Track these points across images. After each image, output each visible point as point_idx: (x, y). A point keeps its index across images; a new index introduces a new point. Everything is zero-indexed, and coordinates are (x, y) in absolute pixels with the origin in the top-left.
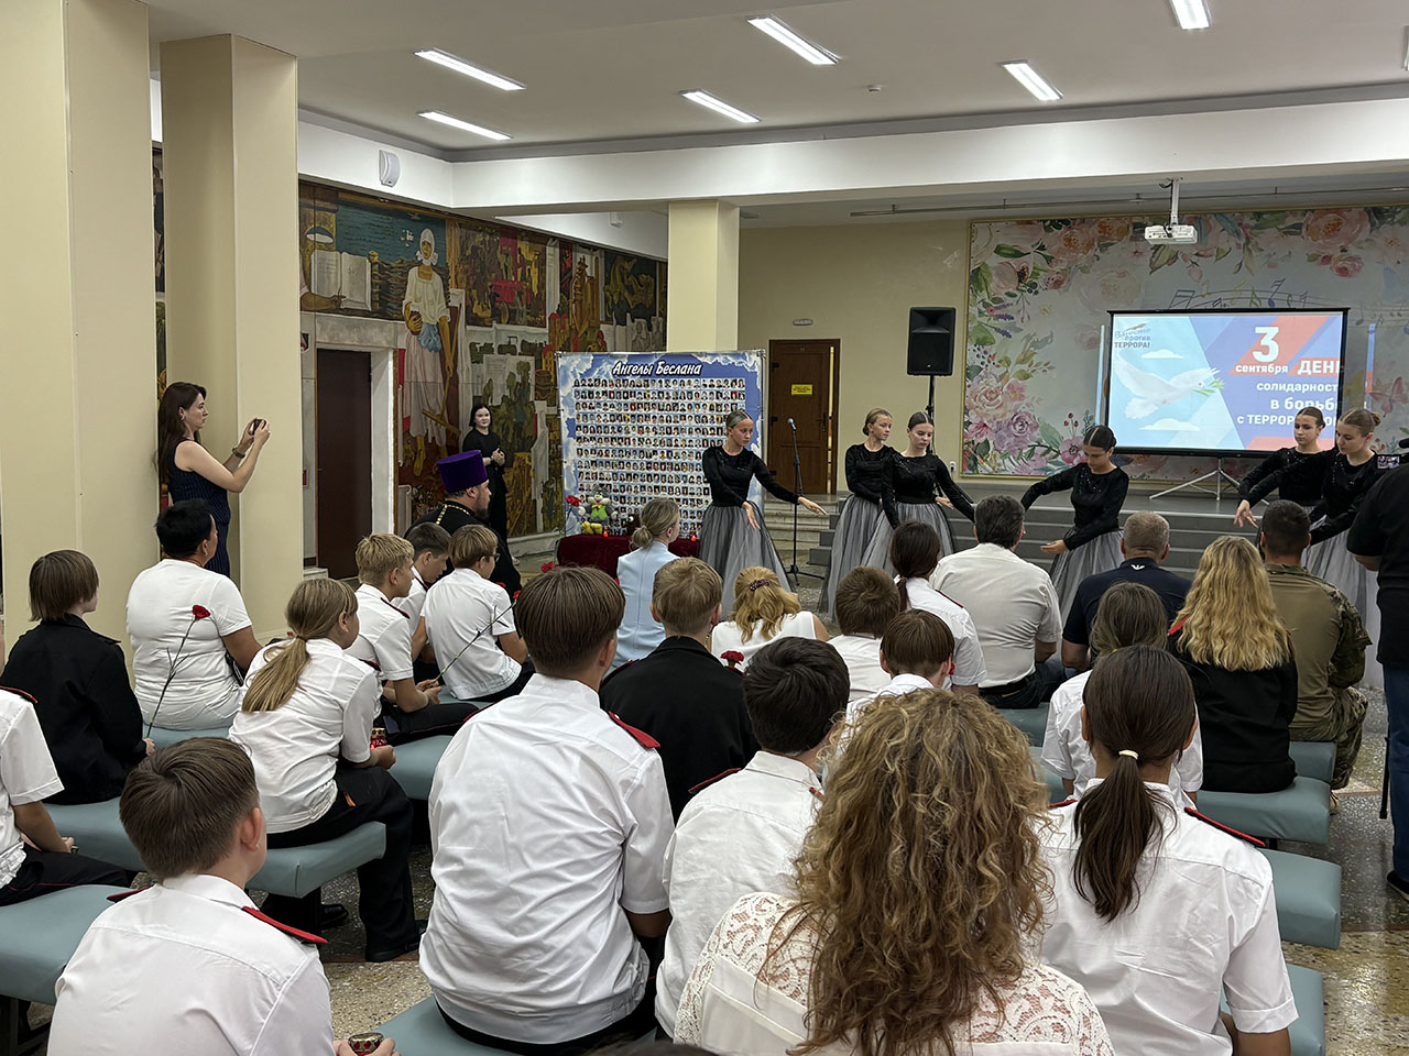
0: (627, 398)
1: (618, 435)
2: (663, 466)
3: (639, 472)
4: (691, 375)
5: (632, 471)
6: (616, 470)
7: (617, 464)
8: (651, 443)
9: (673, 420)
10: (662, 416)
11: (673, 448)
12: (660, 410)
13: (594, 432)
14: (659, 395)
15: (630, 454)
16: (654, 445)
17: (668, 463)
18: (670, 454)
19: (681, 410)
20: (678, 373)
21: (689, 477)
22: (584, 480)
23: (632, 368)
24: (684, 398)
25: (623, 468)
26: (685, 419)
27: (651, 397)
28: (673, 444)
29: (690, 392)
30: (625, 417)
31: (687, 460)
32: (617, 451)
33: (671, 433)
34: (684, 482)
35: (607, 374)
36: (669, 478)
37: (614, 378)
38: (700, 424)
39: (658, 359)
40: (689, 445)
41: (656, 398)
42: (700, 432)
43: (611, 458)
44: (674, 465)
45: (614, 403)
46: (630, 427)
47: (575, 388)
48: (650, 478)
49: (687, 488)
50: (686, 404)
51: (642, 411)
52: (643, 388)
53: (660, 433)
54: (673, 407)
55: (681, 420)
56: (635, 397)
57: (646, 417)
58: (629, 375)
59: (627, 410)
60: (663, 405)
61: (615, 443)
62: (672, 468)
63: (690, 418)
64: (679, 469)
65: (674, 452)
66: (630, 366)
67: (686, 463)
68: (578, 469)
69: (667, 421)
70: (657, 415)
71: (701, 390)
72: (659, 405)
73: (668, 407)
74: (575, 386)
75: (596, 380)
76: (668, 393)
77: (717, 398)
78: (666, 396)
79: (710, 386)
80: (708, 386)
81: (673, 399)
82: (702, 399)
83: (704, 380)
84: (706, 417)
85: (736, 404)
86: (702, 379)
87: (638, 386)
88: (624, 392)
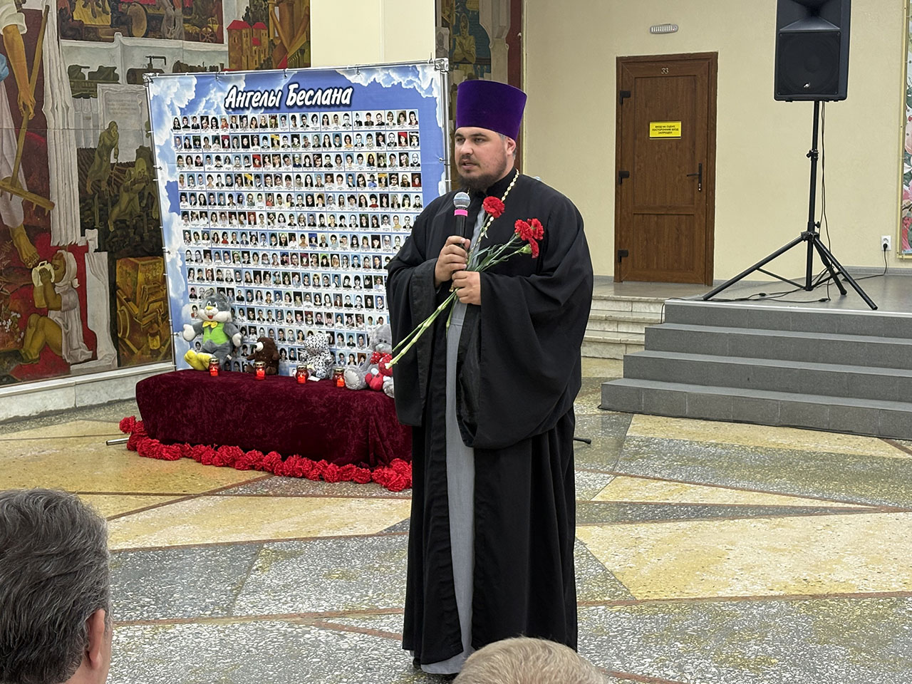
0: (248, 147)
1: (237, 208)
2: (305, 260)
3: (271, 268)
4: (339, 106)
5: (261, 267)
6: (239, 265)
7: (240, 255)
8: (285, 221)
9: (315, 183)
10: (298, 176)
11: (317, 229)
12: (295, 166)
13: (205, 204)
14: (293, 141)
15: (257, 239)
16: (290, 224)
17: (311, 254)
18: (313, 240)
19: (325, 166)
20: (319, 103)
21: (342, 277)
22: (196, 282)
23: (252, 96)
24: (330, 146)
25: (249, 262)
26: (332, 181)
27: (281, 144)
28: (318, 223)
29: (337, 136)
30: (246, 179)
31: (339, 250)
32: (239, 235)
33: (313, 205)
34: (337, 286)
35: (218, 107)
36: (314, 279)
37: (228, 113)
38: (354, 189)
39: (288, 80)
40: (341, 225)
41: (289, 147)
42: (356, 202)
43: (230, 246)
44: (320, 258)
45: (230, 155)
46: (255, 195)
47: (175, 132)
48: (286, 278)
49: (340, 296)
50: (333, 156)
51: (270, 169)
52: (269, 130)
53: (297, 205)
54: (314, 161)
55: (326, 182)
56: (258, 144)
57: (276, 177)
58: (248, 108)
59: (249, 166)
60: (300, 158)
61: (235, 222)
62: (318, 262)
63: (340, 178)
64: (327, 265)
65: (319, 236)
66: (250, 94)
67: (338, 255)
68: (187, 263)
69: (306, 185)
70: (291, 174)
71: (353, 131)
72: (294, 158)
73: (307, 160)
74: (175, 128)
75: (202, 118)
76: (305, 137)
77: (379, 145)
78: (302, 143)
79: (367, 124)
80: (363, 124)
81: (314, 146)
82: (356, 146)
83: (357, 114)
84: (364, 177)
85: (407, 154)
86: (355, 113)
87: (261, 126)
88: (243, 137)
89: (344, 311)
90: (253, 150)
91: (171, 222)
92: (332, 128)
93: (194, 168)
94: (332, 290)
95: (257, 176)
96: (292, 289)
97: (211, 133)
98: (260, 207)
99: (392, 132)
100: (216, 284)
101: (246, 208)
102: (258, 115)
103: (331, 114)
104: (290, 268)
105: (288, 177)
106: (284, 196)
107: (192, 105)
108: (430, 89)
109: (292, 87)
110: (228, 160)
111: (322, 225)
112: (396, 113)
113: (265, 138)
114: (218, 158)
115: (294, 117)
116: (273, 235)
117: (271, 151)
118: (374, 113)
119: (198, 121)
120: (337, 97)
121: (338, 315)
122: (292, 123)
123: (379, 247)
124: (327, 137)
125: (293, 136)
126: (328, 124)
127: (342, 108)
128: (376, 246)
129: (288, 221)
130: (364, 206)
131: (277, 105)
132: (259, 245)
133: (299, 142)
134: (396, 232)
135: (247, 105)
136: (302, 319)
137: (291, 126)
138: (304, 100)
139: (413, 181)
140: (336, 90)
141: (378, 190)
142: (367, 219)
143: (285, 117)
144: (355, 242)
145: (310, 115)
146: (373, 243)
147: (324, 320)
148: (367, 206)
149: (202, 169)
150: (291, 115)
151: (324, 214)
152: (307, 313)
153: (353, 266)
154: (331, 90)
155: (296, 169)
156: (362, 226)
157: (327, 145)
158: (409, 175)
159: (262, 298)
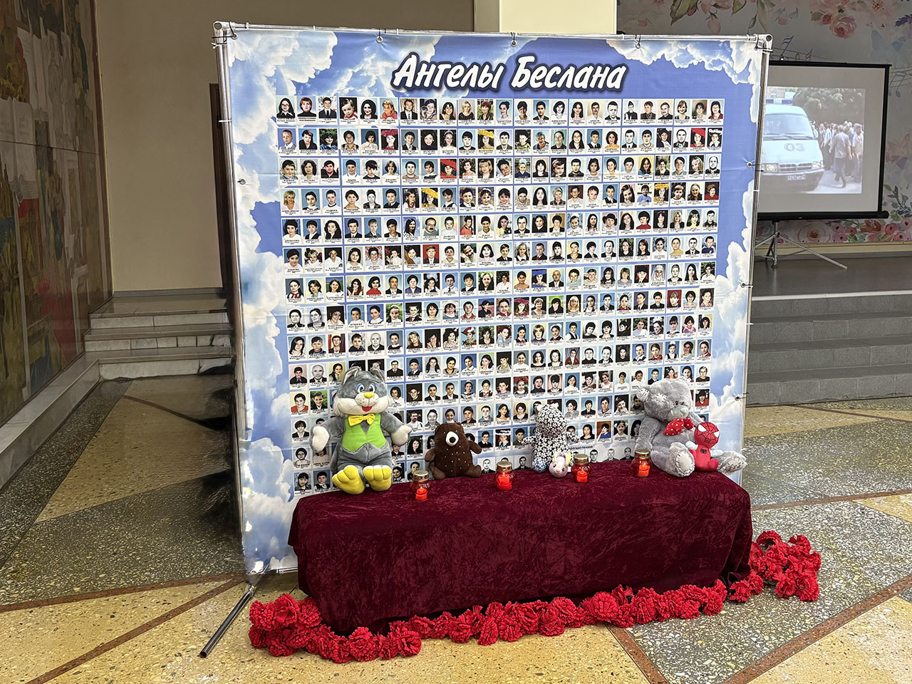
0: (434, 147)
2: (521, 307)
3: (459, 324)
4: (601, 91)
5: (441, 323)
6: (397, 324)
7: (403, 309)
8: (492, 255)
9: (550, 198)
10: (523, 191)
11: (548, 262)
12: (518, 175)
13: (338, 235)
14: (517, 139)
15: (437, 284)
16: (500, 259)
17: (533, 299)
18: (540, 278)
19: (571, 175)
20: (569, 85)
21: (584, 324)
22: (307, 356)
23: (447, 72)
24: (582, 146)
25: (418, 319)
26: (581, 196)
27: (497, 143)
28: (550, 254)
29: (595, 132)
30: (425, 195)
31: (580, 289)
32: (403, 280)
33: (544, 230)
34: (573, 338)
35: (378, 84)
36: (535, 332)
37: (397, 95)
38: (615, 206)
39: (517, 49)
40: (588, 256)
41: (509, 148)
42: (615, 224)
43: (384, 297)
44: (548, 302)
45: (396, 161)
46: (440, 220)
47: (282, 122)
48: (486, 335)
49: (577, 350)
50: (585, 162)
51: (472, 180)
52: (476, 122)
53: (517, 232)
54: (553, 168)
55: (570, 197)
56: (454, 144)
57: (482, 192)
58: (439, 89)
59: (434, 177)
60: (528, 165)
61: (396, 260)
62: (544, 308)
63: (594, 192)
64: (560, 310)
65: (550, 272)
66: (442, 68)
67: (579, 297)
68: (290, 331)
69: (536, 202)
70: (510, 188)
71: (622, 127)
72: (517, 165)
73: (541, 167)
74: (280, 115)
75: (343, 101)
76: (540, 134)
77: (660, 144)
78: (534, 142)
79: (644, 117)
80: (639, 117)
81: (554, 148)
82: (624, 146)
83: (630, 103)
84: (632, 190)
85: (702, 157)
86: (626, 101)
87: (462, 117)
88: (424, 133)
89: (582, 369)
90: (440, 152)
91: (260, 267)
92: (588, 121)
93: (318, 180)
94: (565, 344)
95: (448, 192)
96: (494, 350)
97: (359, 125)
98: (449, 236)
99: (682, 128)
100: (349, 356)
101: (420, 239)
102: (459, 100)
103: (587, 103)
104: (494, 321)
105: (504, 193)
106: (494, 219)
107: (323, 79)
108: (746, 73)
109: (523, 61)
110: (391, 168)
111: (557, 257)
112: (691, 103)
113: (468, 135)
114: (372, 165)
115: (523, 106)
116: (469, 276)
117: (478, 154)
118: (657, 103)
119: (335, 105)
120: (599, 79)
121: (570, 377)
122: (519, 113)
123: (646, 280)
124: (577, 134)
125: (519, 133)
126: (581, 115)
127: (606, 93)
128: (641, 280)
129: (498, 255)
130: (628, 227)
131: (494, 85)
132: (441, 293)
133: (528, 142)
134: (673, 259)
135: (436, 83)
136: (508, 389)
137: (517, 118)
138: (543, 80)
139: (707, 192)
140: (599, 69)
141: (653, 205)
142: (631, 245)
143: (507, 104)
144: (608, 276)
145: (552, 102)
146: (636, 276)
147: (547, 385)
148: (632, 227)
149: (336, 182)
150: (517, 101)
151: (562, 242)
152: (517, 380)
153: (602, 308)
154: (591, 68)
155: (518, 181)
156: (621, 254)
157: (577, 145)
158: (702, 185)
159: (437, 367)
